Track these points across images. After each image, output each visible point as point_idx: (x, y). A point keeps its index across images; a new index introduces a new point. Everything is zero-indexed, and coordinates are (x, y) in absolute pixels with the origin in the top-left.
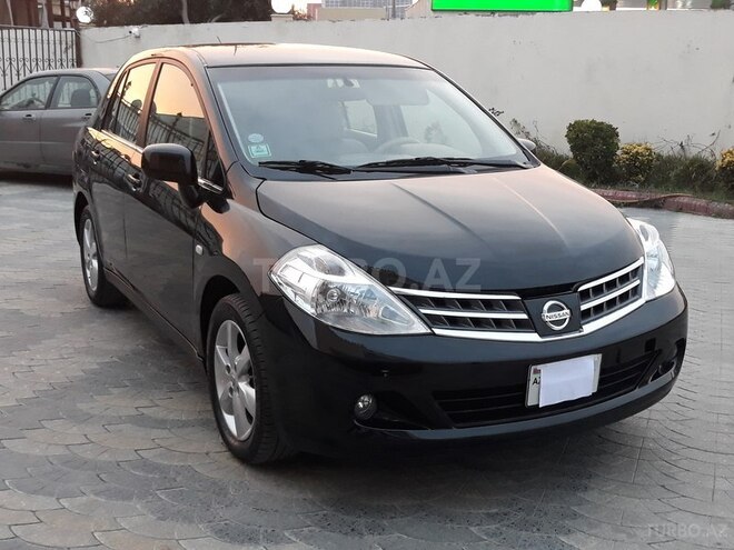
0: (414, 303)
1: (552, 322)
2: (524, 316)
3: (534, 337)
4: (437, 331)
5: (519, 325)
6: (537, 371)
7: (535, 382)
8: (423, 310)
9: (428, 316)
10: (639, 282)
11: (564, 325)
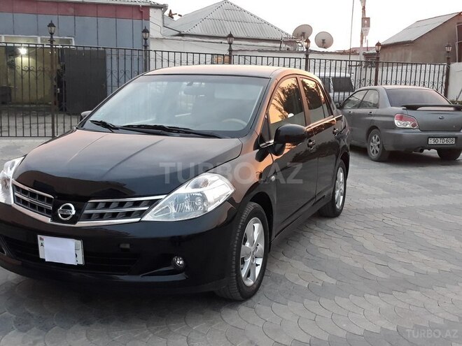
2: (51, 208)
6: (41, 239)
7: (42, 245)
10: (147, 208)
11: (68, 219)
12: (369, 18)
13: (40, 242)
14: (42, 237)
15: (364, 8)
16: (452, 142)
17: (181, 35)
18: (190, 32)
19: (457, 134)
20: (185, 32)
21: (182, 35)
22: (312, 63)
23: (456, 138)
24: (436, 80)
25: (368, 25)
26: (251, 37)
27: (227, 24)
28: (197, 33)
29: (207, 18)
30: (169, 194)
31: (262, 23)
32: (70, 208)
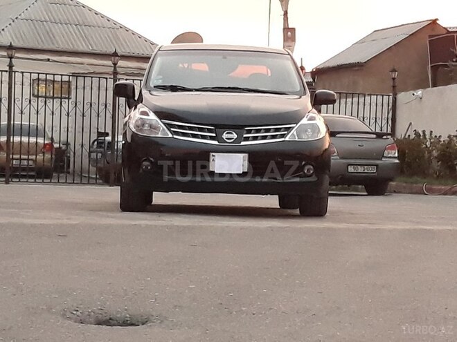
0: (169, 126)
1: (227, 139)
2: (214, 135)
3: (216, 143)
4: (175, 136)
5: (212, 138)
6: (213, 156)
7: (213, 160)
8: (172, 129)
9: (174, 131)
10: (286, 132)
11: (232, 140)
12: (294, 29)
13: (211, 158)
14: (214, 154)
15: (286, 14)
16: (373, 170)
19: (378, 162)
23: (377, 165)
24: (379, 115)
25: (293, 39)
29: (19, 17)
30: (297, 124)
31: (116, 28)
32: (232, 133)
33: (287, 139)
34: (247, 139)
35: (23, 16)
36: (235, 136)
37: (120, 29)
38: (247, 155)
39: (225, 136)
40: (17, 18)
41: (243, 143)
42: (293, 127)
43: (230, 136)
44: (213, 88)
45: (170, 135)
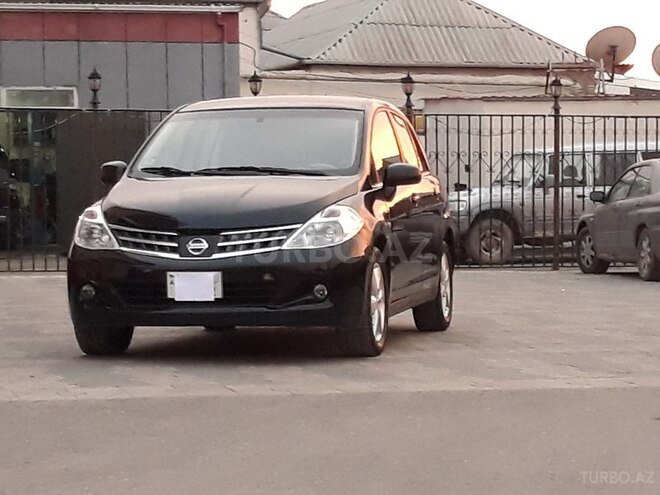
0: (118, 234)
1: (193, 250)
2: (176, 245)
3: (176, 256)
4: (123, 249)
5: (173, 250)
6: (171, 276)
7: (172, 283)
8: (121, 238)
9: (122, 241)
10: (284, 237)
11: (201, 252)
13: (169, 280)
14: (172, 273)
17: (302, 65)
18: (325, 59)
20: (314, 58)
21: (307, 67)
22: (566, 123)
26: (476, 64)
27: (416, 34)
28: (341, 60)
29: (365, 20)
30: (304, 223)
31: (506, 27)
32: (201, 242)
33: (285, 247)
34: (223, 249)
35: (371, 18)
36: (205, 245)
37: (513, 29)
38: (219, 274)
39: (191, 246)
40: (361, 22)
41: (215, 256)
42: (296, 229)
43: (197, 246)
44: (219, 169)
45: (117, 247)
